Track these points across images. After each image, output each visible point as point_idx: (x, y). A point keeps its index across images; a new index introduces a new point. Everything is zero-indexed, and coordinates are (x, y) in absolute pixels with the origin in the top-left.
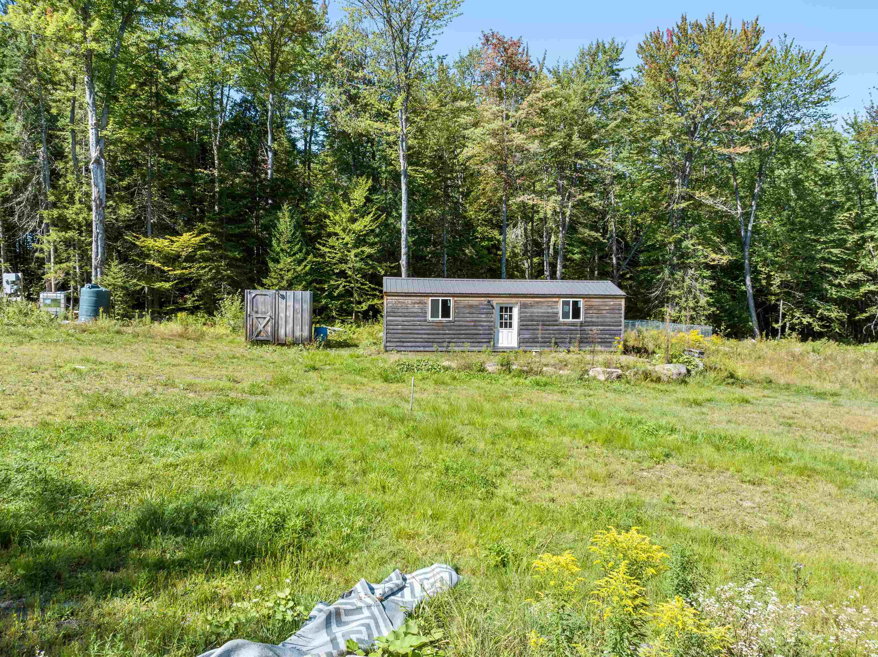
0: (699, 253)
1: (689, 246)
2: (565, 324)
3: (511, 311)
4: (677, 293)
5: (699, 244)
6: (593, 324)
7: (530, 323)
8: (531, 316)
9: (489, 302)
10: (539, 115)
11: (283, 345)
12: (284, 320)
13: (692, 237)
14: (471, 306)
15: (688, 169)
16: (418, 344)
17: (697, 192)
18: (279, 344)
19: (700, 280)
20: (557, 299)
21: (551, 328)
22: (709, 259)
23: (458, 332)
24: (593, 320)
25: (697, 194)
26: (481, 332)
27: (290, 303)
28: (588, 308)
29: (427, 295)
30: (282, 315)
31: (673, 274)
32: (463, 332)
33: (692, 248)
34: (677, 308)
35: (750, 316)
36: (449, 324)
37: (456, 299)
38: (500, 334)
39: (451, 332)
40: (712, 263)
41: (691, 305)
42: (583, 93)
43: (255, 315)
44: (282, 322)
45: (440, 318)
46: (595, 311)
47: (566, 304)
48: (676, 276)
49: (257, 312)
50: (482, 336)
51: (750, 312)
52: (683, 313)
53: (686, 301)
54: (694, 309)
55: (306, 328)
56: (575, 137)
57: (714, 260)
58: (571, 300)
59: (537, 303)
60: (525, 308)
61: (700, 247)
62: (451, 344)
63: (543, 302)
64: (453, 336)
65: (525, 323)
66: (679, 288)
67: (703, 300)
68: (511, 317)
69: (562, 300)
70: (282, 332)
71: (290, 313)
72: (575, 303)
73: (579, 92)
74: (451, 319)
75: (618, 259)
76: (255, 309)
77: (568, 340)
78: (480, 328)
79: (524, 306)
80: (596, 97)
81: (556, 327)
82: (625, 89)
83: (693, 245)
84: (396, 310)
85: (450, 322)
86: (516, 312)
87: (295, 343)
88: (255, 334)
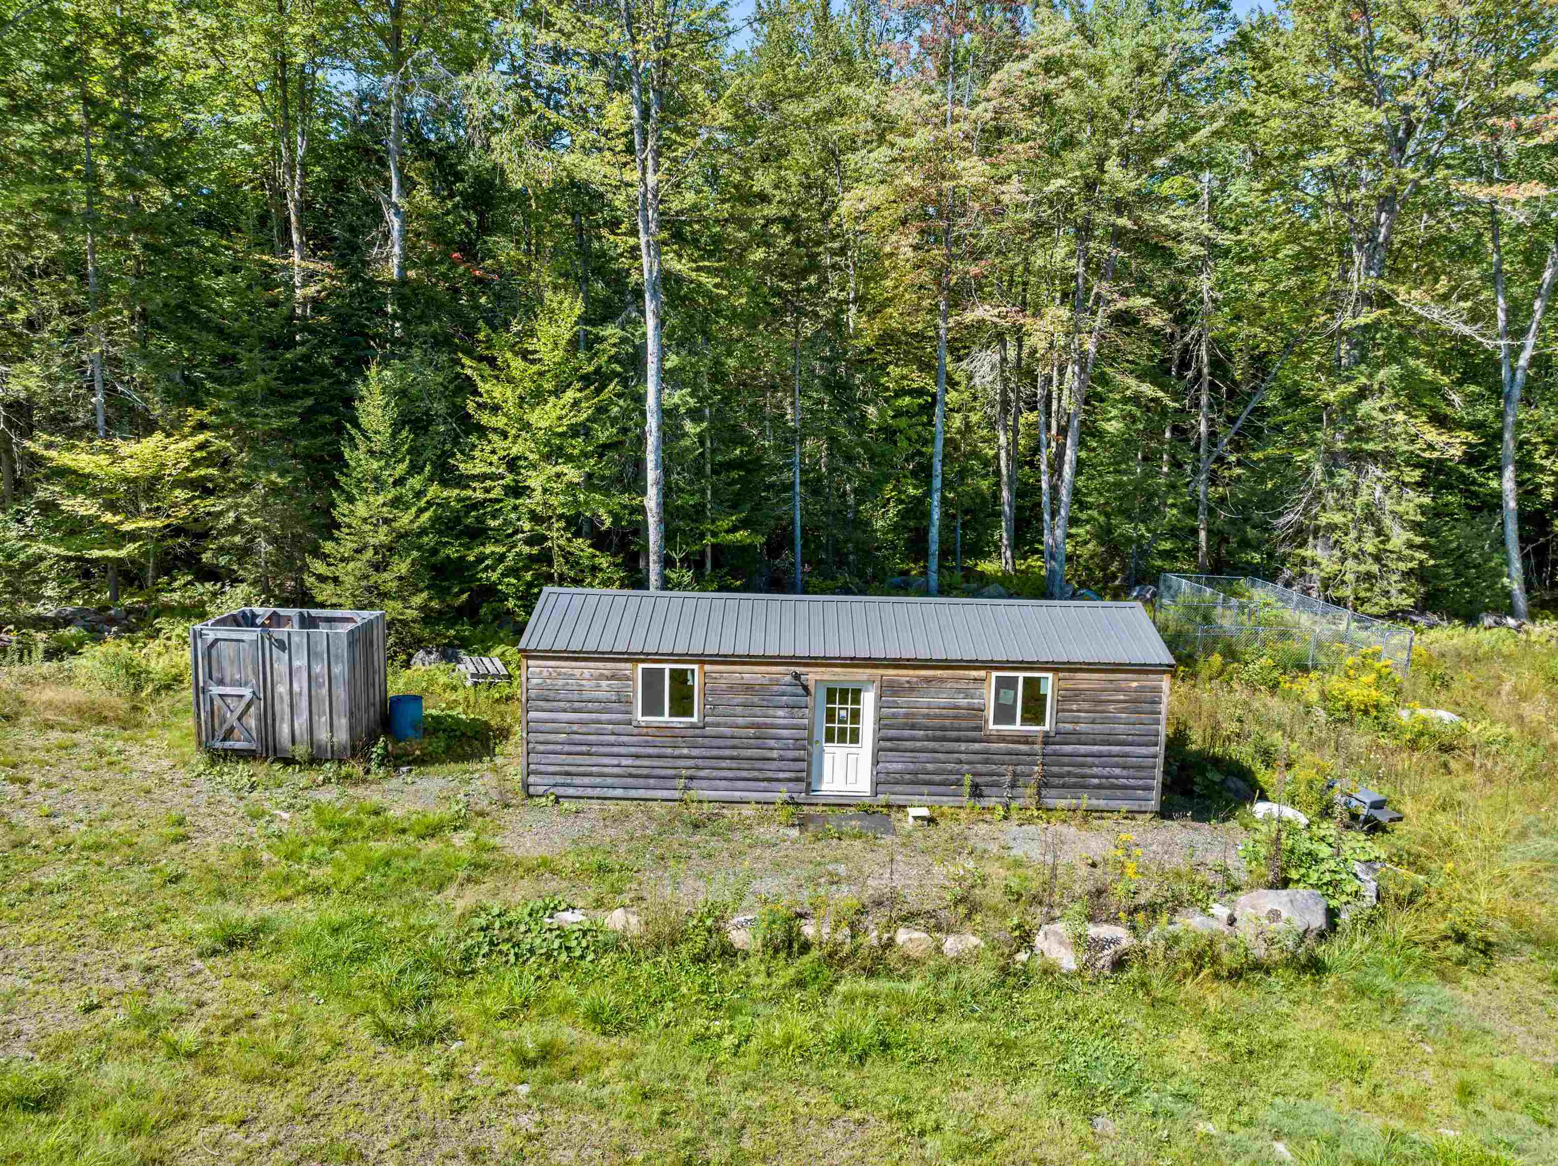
0: (1397, 430)
1: (1375, 414)
2: (1002, 738)
3: (856, 701)
4: (1338, 518)
5: (1397, 407)
6: (1078, 738)
7: (907, 733)
8: (906, 716)
9: (797, 676)
10: (1028, 110)
11: (288, 761)
12: (287, 698)
13: (1381, 391)
14: (749, 688)
15: (1383, 230)
16: (609, 781)
17: (1402, 289)
18: (277, 760)
19: (1395, 490)
20: (982, 673)
21: (963, 746)
22: (1420, 444)
23: (715, 752)
24: (1081, 727)
25: (1403, 293)
26: (775, 754)
27: (300, 662)
28: (1066, 698)
29: (632, 658)
30: (282, 689)
31: (1331, 475)
32: (727, 752)
33: (1382, 417)
34: (1337, 553)
35: (1507, 563)
36: (691, 732)
37: (707, 667)
38: (827, 759)
39: (695, 752)
40: (1427, 455)
41: (1369, 548)
42: (1136, 56)
43: (216, 690)
44: (282, 708)
45: (666, 718)
46: (1086, 706)
47: (1005, 684)
48: (1338, 480)
49: (221, 682)
50: (775, 765)
51: (1506, 552)
52: (1350, 563)
53: (1358, 539)
54: (1377, 559)
55: (342, 723)
56: (1112, 166)
57: (1431, 447)
58: (1021, 675)
59: (928, 680)
60: (895, 693)
61: (1400, 417)
62: (695, 783)
63: (941, 680)
64: (700, 762)
65: (892, 733)
66: (1343, 508)
67: (1399, 537)
68: (856, 716)
69: (995, 674)
70: (284, 730)
71: (301, 685)
72: (1032, 685)
73: (1126, 53)
74: (695, 719)
75: (1211, 422)
76: (215, 674)
77: (1008, 779)
78: (772, 743)
79: (888, 690)
80: (1167, 63)
81: (977, 746)
82: (1243, 42)
83: (1383, 410)
84: (552, 694)
85: (693, 726)
86: (868, 700)
87: (315, 760)
88: (220, 734)
